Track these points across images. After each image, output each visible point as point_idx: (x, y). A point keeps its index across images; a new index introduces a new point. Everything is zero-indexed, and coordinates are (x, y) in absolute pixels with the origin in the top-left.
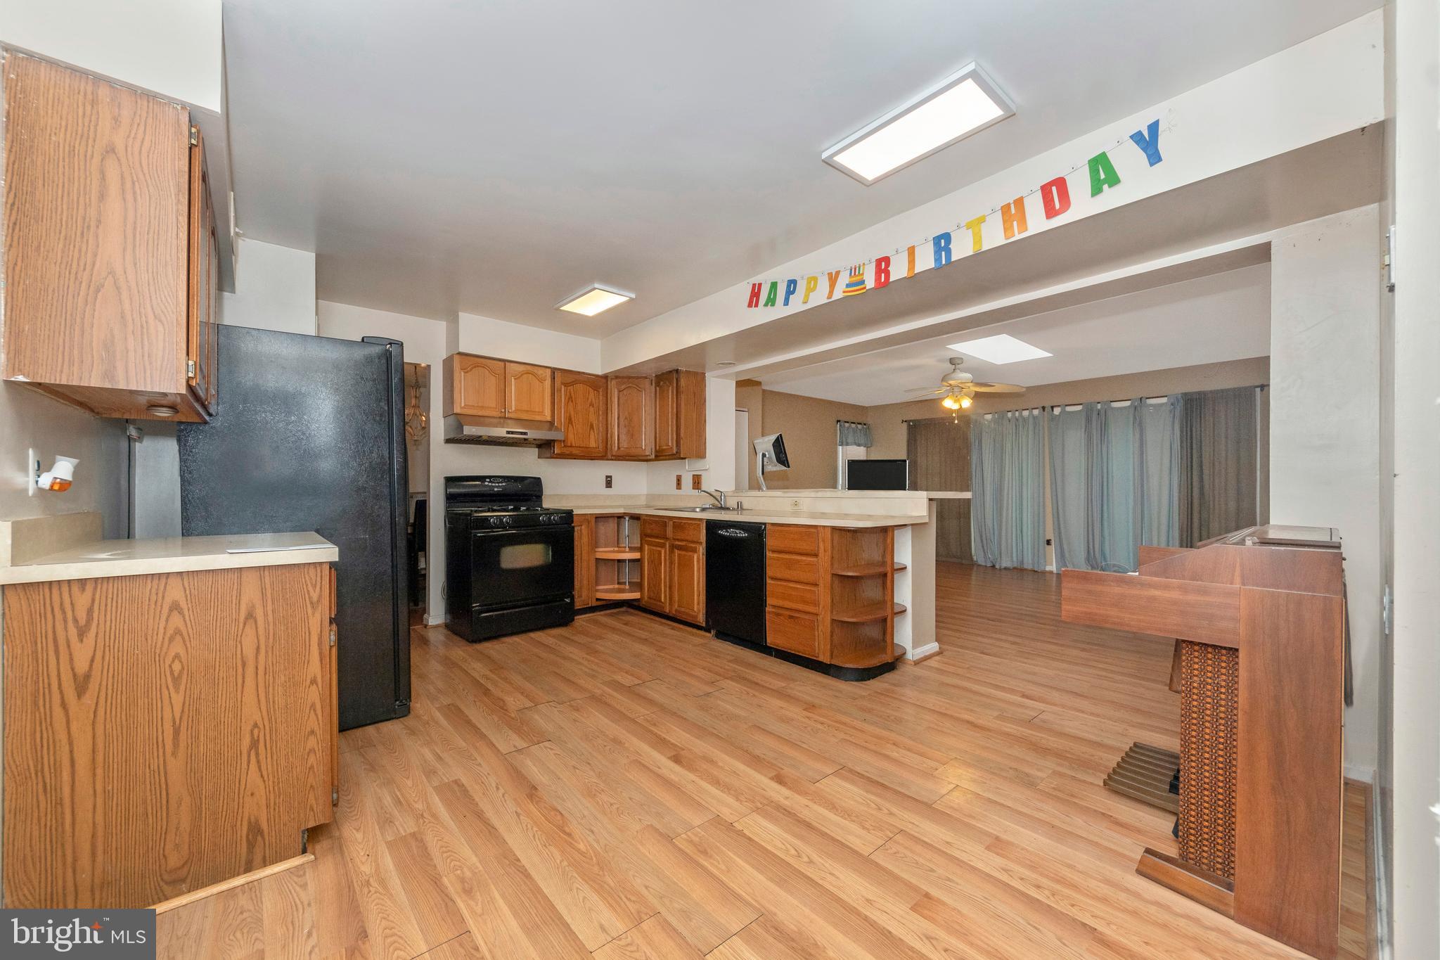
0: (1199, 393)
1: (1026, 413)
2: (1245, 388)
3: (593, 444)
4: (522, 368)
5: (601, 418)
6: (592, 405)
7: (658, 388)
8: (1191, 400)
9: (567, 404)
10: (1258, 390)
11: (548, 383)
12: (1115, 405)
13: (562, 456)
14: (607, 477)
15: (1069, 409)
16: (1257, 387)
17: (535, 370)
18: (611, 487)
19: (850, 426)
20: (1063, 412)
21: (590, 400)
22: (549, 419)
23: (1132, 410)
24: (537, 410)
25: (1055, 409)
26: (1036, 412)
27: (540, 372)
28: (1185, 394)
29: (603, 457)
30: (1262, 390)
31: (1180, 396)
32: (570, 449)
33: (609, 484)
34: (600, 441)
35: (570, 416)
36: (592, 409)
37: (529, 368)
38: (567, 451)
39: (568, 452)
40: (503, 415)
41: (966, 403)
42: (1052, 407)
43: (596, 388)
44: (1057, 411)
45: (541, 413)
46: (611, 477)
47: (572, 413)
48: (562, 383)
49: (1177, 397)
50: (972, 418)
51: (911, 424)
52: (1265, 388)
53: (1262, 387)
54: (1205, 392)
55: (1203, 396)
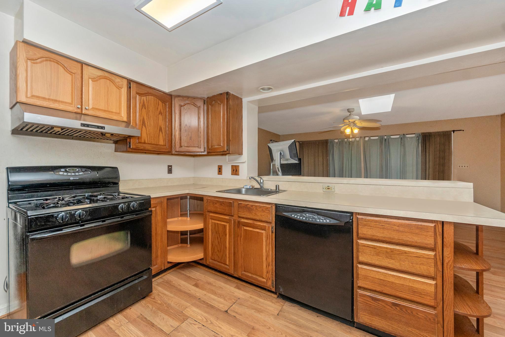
0: (429, 133)
2: (448, 132)
3: (161, 142)
4: (100, 73)
5: (167, 124)
6: (160, 113)
7: (210, 106)
8: (426, 136)
9: (141, 110)
10: (452, 132)
11: (124, 91)
12: (392, 137)
13: (137, 151)
14: (169, 166)
15: (372, 138)
16: (452, 131)
17: (113, 78)
18: (171, 173)
20: (370, 139)
21: (159, 110)
22: (125, 119)
23: (400, 139)
24: (114, 111)
25: (366, 138)
26: (358, 139)
27: (118, 80)
28: (423, 133)
29: (169, 152)
30: (454, 133)
31: (420, 134)
32: (144, 145)
33: (170, 171)
34: (167, 141)
35: (144, 119)
36: (160, 117)
37: (107, 74)
38: (141, 146)
39: (142, 148)
40: (79, 111)
41: (356, 131)
42: (365, 137)
43: (164, 102)
44: (367, 139)
45: (119, 114)
46: (171, 166)
47: (145, 118)
48: (138, 93)
49: (419, 134)
50: (329, 141)
51: (301, 143)
52: (455, 132)
53: (454, 131)
54: (431, 133)
55: (430, 134)
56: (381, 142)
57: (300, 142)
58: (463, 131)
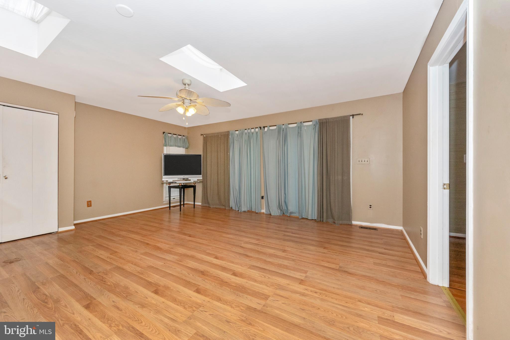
0: (326, 119)
1: (253, 130)
2: (346, 116)
10: (351, 117)
12: (291, 126)
15: (271, 128)
16: (351, 116)
19: (178, 137)
20: (269, 129)
23: (297, 128)
26: (257, 130)
28: (320, 120)
30: (353, 118)
42: (264, 127)
44: (266, 129)
49: (316, 122)
50: (231, 132)
51: (205, 136)
52: (355, 116)
53: (353, 116)
54: (328, 119)
55: (327, 121)
56: (279, 132)
57: (204, 134)
58: (362, 114)
